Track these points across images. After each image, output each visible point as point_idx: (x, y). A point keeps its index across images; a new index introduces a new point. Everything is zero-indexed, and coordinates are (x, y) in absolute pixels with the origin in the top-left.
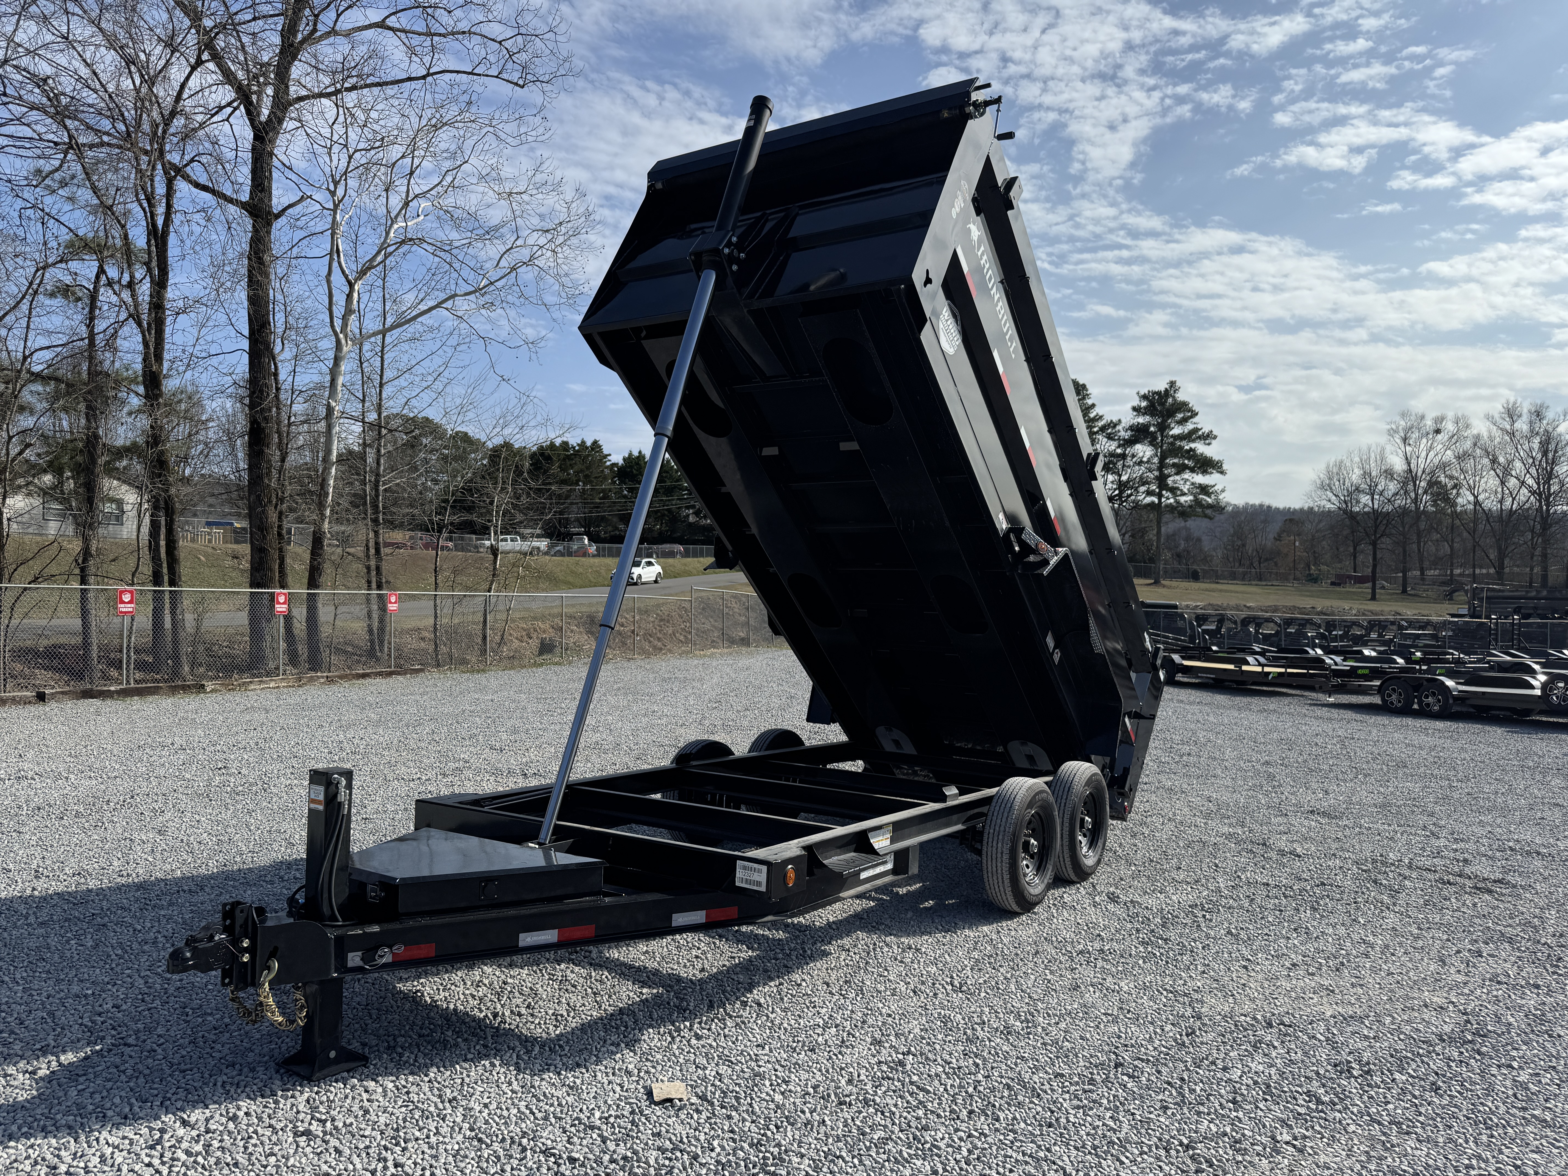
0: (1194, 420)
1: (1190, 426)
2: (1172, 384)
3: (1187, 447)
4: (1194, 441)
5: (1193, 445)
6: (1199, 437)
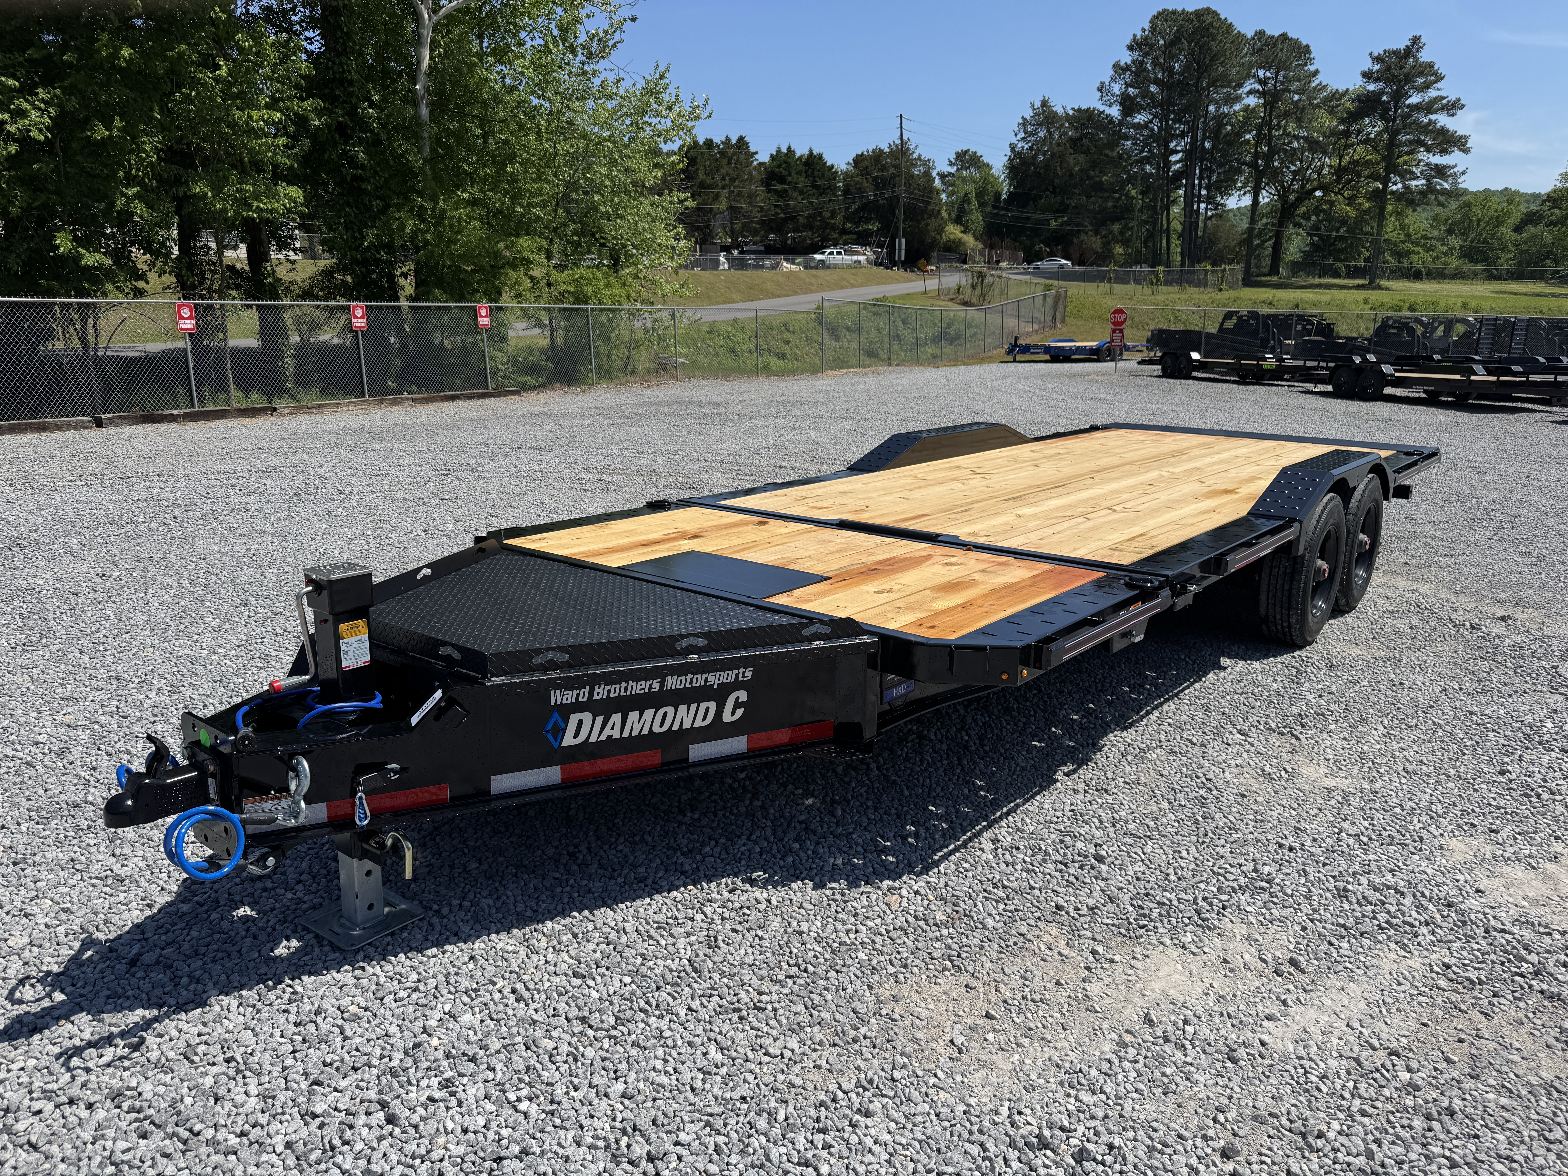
0: (1437, 85)
1: (1432, 93)
2: (1416, 40)
3: (1426, 121)
4: (1435, 113)
5: (1433, 117)
6: (1443, 108)
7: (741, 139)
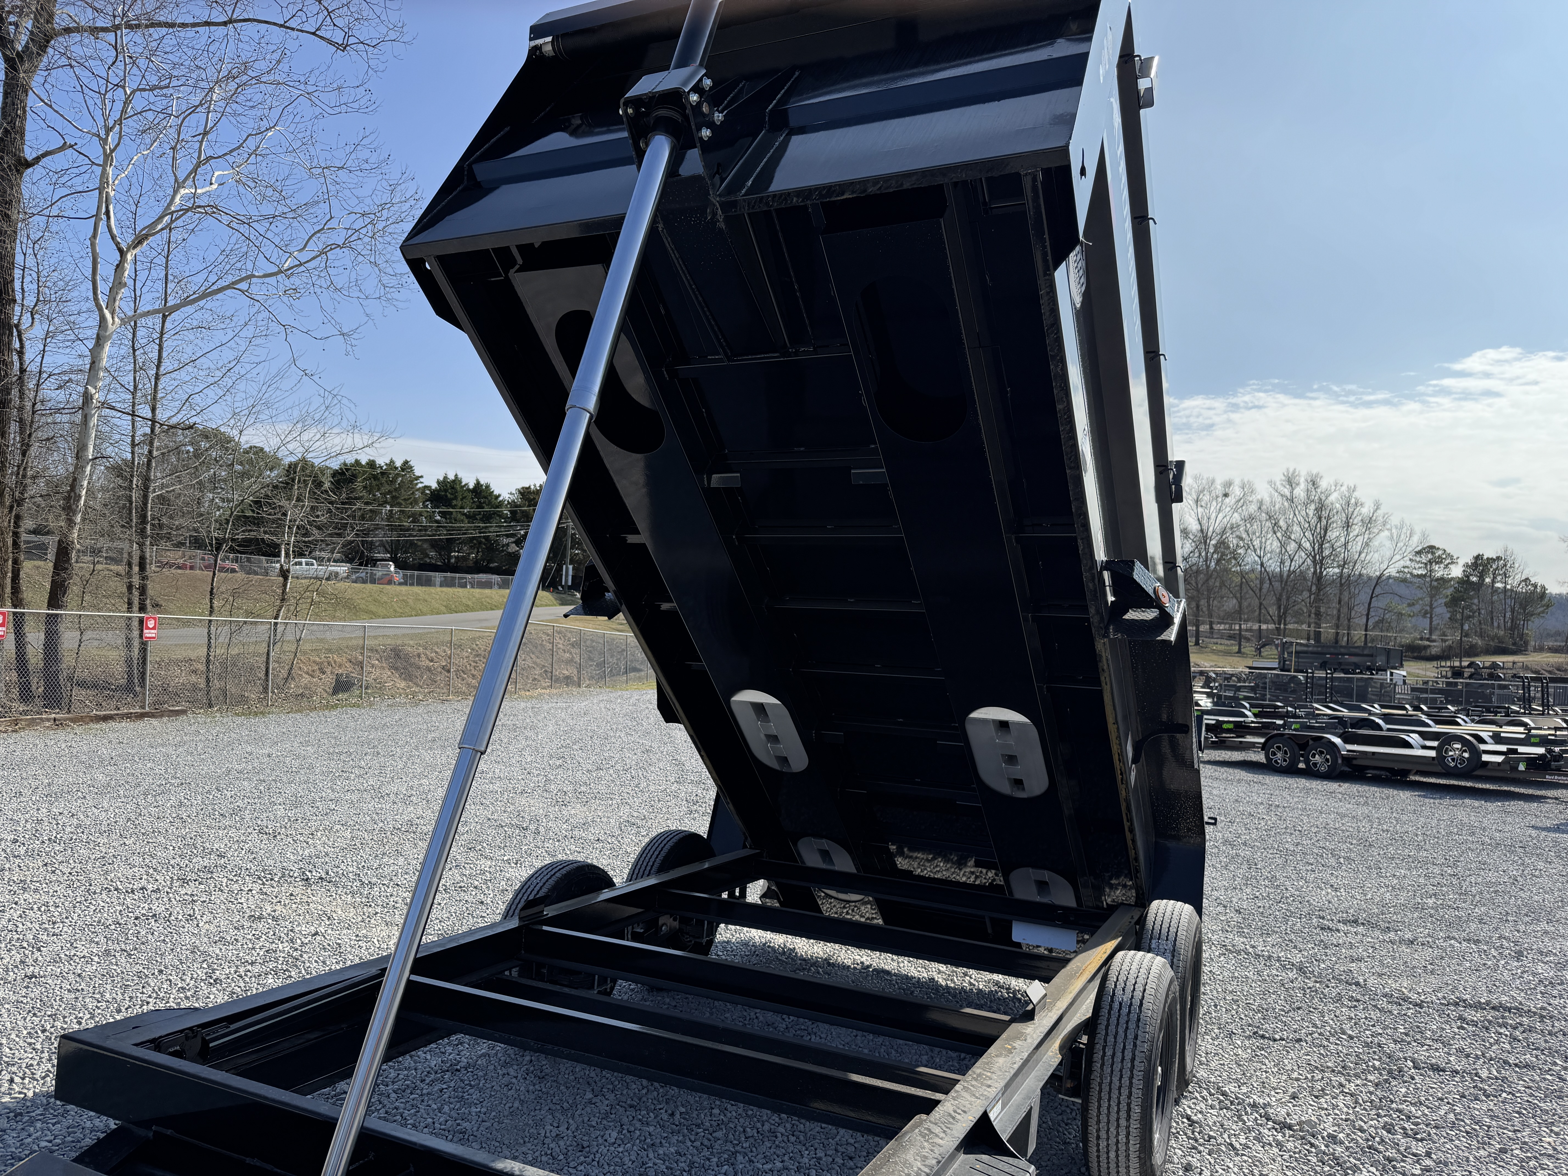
7: (406, 462)
